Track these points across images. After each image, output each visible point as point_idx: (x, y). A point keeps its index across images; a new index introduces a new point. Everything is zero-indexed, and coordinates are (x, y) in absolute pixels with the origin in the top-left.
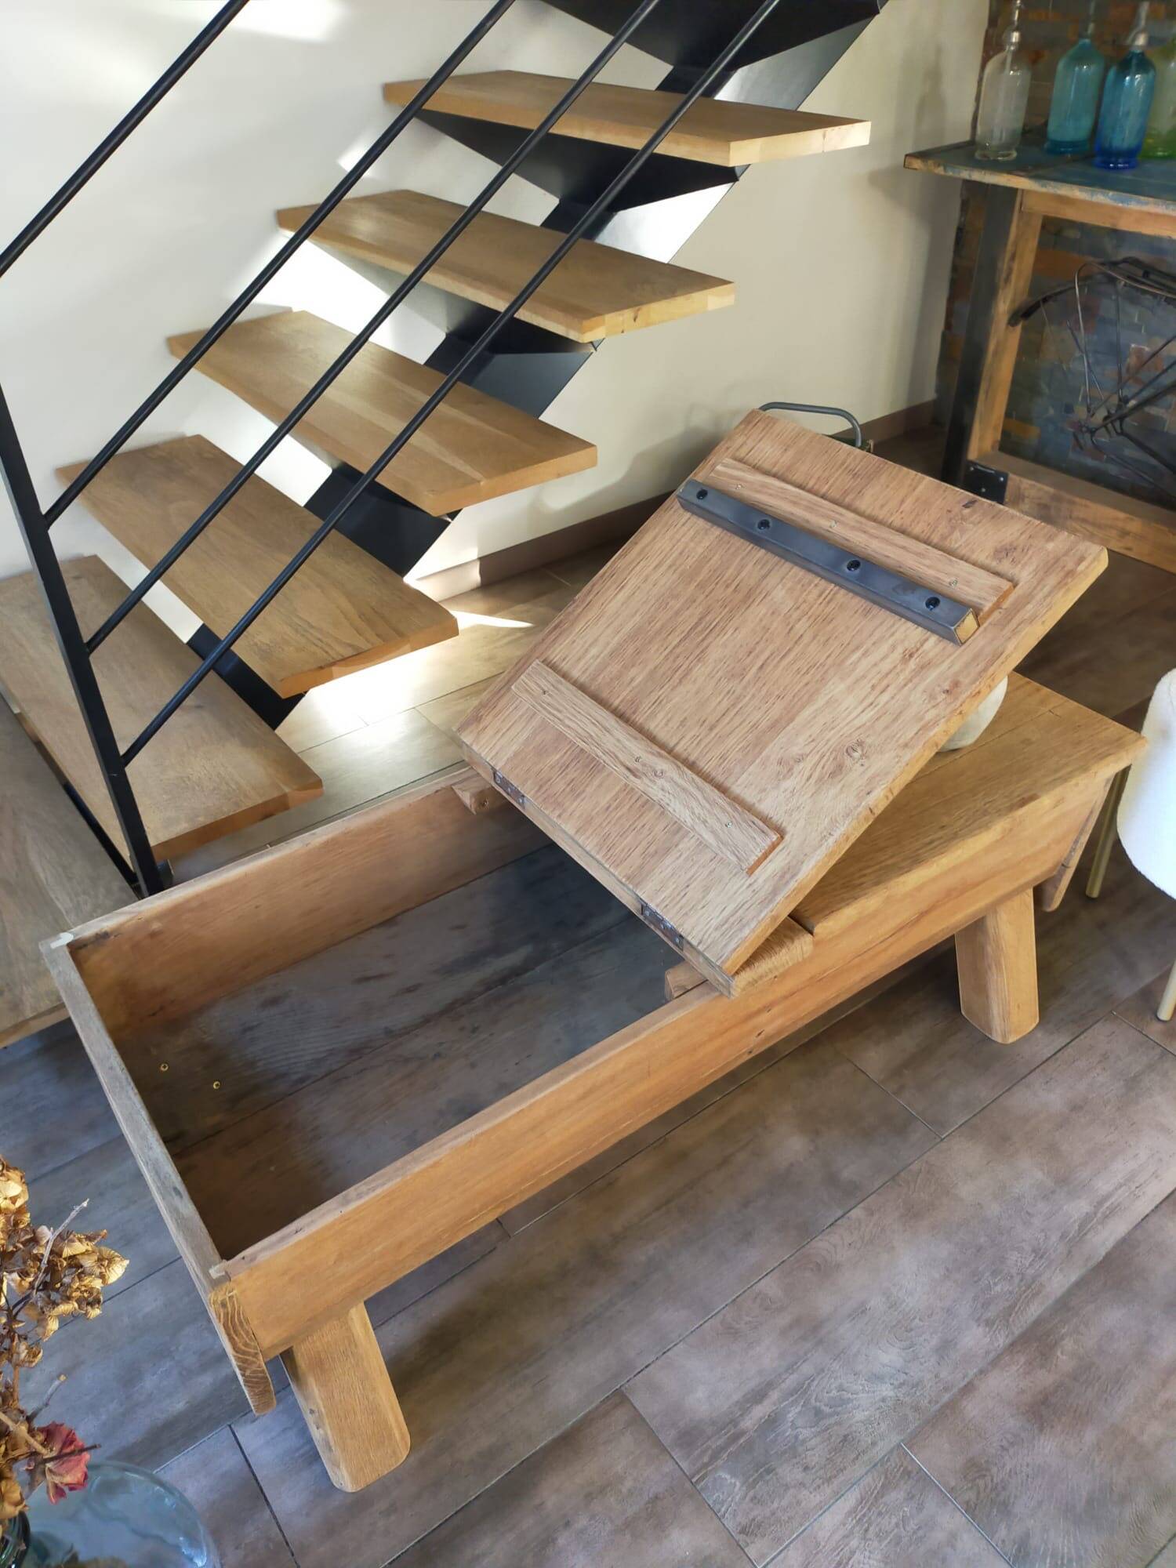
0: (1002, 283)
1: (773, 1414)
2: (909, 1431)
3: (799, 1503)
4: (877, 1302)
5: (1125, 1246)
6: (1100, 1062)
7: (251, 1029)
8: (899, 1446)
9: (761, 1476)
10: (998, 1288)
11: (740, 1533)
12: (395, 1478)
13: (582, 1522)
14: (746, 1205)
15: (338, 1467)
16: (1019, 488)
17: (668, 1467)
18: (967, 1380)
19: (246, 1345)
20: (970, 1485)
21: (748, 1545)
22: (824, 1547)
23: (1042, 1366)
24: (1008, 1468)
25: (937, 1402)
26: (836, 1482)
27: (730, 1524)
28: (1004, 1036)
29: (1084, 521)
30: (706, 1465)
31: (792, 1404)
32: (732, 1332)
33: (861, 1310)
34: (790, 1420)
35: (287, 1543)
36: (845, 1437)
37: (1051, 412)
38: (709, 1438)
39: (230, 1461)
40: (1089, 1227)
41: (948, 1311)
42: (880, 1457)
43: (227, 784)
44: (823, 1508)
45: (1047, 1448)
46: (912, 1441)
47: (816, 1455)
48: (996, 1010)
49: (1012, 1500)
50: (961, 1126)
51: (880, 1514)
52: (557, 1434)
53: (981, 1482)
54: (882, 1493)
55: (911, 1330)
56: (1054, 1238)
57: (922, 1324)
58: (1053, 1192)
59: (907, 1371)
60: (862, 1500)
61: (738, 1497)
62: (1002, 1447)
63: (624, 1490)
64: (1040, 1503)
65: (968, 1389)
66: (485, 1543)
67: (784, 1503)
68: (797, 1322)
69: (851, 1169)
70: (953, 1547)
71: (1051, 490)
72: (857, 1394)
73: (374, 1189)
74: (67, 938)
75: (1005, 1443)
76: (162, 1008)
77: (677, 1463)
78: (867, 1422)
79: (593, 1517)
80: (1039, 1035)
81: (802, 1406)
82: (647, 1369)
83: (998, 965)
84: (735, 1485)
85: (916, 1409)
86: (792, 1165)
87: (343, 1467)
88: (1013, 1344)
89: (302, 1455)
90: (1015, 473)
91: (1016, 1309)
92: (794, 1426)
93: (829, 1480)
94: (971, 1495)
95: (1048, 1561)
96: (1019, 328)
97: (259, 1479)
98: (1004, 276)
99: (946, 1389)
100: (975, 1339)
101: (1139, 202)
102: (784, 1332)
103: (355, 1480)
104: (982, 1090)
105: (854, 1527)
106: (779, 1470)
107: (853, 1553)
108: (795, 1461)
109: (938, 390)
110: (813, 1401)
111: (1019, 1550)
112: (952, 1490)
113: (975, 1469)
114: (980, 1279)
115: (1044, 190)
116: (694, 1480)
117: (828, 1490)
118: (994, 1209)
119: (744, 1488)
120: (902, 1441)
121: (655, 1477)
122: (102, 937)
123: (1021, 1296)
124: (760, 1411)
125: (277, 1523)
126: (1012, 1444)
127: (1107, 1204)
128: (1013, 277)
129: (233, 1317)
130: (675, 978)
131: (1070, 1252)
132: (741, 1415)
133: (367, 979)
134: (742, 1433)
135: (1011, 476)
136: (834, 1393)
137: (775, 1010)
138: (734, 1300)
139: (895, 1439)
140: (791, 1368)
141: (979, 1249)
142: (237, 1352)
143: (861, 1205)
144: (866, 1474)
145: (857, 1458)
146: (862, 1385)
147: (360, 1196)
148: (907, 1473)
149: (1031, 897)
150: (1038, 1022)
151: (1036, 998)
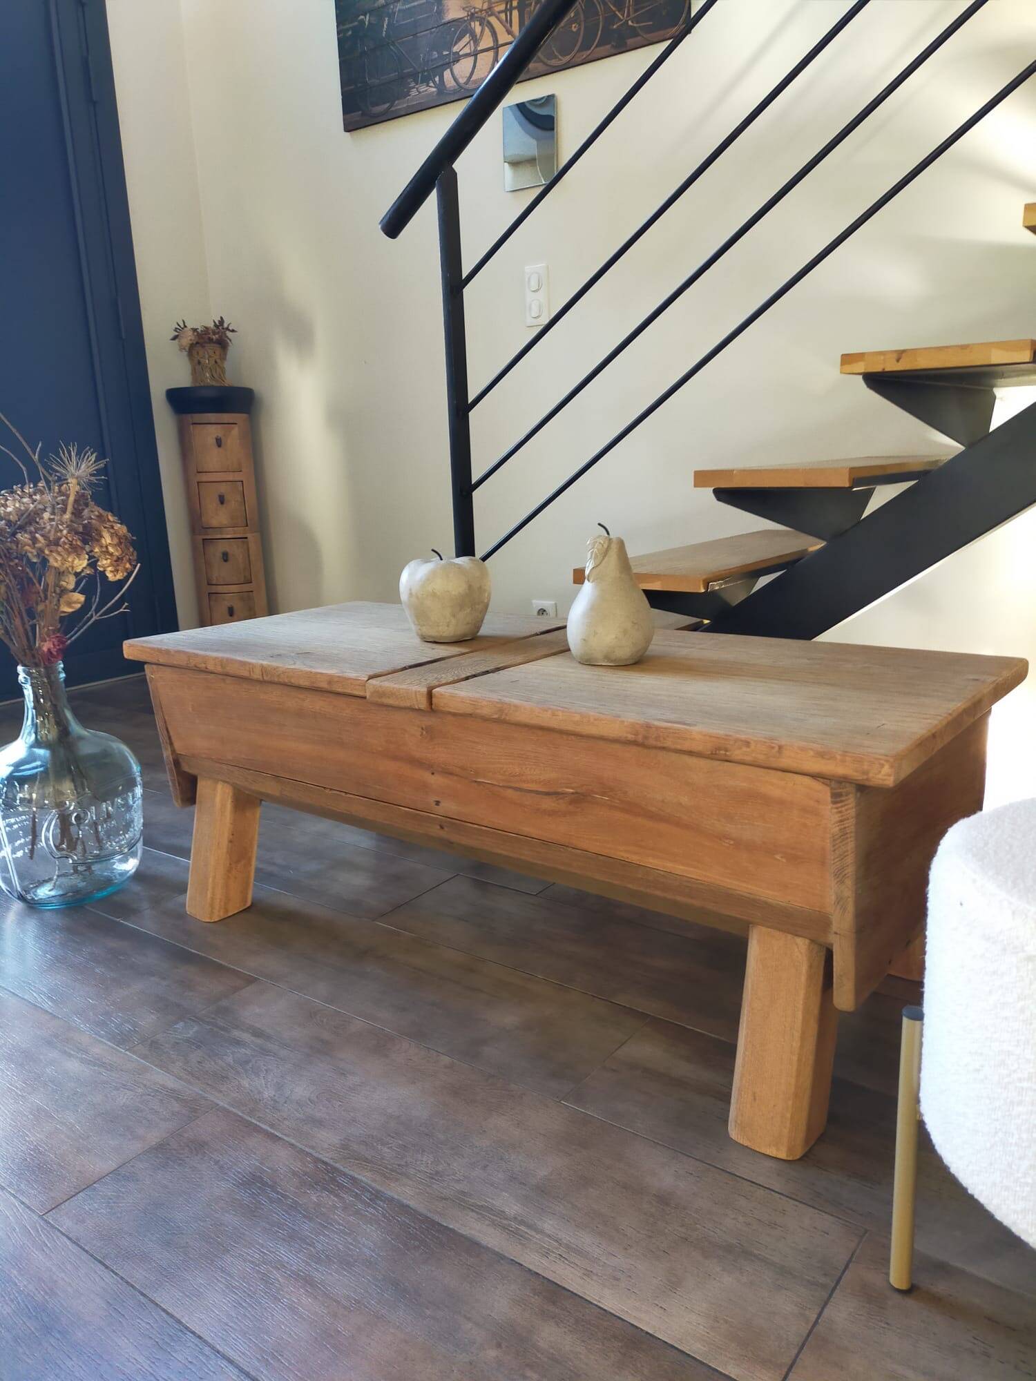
9: (194, 1044)
10: (385, 1150)
13: (165, 983)
17: (201, 1006)
18: (283, 1137)
20: (183, 1145)
23: (303, 1183)
24: (199, 1166)
25: (259, 1121)
26: (189, 1077)
27: (159, 1036)
30: (203, 1021)
31: (254, 1050)
32: (312, 1016)
33: (343, 1073)
34: (239, 1051)
36: (224, 1078)
38: (224, 1019)
50: (584, 1113)
52: (226, 964)
54: (179, 1100)
57: (337, 1106)
58: (523, 1184)
59: (288, 1102)
60: (173, 1090)
61: (178, 1037)
63: (185, 994)
65: (274, 1138)
67: (173, 1056)
68: (326, 1043)
72: (264, 1078)
77: (204, 1009)
78: (239, 1086)
81: (251, 1055)
82: (276, 987)
84: (188, 1034)
85: (253, 1111)
91: (363, 1163)
92: (233, 1053)
100: (326, 1139)
102: (315, 1038)
104: (646, 1124)
105: (152, 1089)
106: (199, 1051)
108: (206, 1057)
110: (257, 1059)
111: (125, 1176)
112: (180, 1135)
113: (198, 1147)
114: (393, 1138)
116: (192, 1018)
117: (183, 1074)
118: (482, 1142)
123: (380, 1166)
132: (242, 1029)
134: (228, 1032)
136: (264, 1068)
138: (341, 1012)
140: (284, 1045)
146: (273, 1081)
149: (801, 953)
150: (783, 1155)
151: (788, 1115)
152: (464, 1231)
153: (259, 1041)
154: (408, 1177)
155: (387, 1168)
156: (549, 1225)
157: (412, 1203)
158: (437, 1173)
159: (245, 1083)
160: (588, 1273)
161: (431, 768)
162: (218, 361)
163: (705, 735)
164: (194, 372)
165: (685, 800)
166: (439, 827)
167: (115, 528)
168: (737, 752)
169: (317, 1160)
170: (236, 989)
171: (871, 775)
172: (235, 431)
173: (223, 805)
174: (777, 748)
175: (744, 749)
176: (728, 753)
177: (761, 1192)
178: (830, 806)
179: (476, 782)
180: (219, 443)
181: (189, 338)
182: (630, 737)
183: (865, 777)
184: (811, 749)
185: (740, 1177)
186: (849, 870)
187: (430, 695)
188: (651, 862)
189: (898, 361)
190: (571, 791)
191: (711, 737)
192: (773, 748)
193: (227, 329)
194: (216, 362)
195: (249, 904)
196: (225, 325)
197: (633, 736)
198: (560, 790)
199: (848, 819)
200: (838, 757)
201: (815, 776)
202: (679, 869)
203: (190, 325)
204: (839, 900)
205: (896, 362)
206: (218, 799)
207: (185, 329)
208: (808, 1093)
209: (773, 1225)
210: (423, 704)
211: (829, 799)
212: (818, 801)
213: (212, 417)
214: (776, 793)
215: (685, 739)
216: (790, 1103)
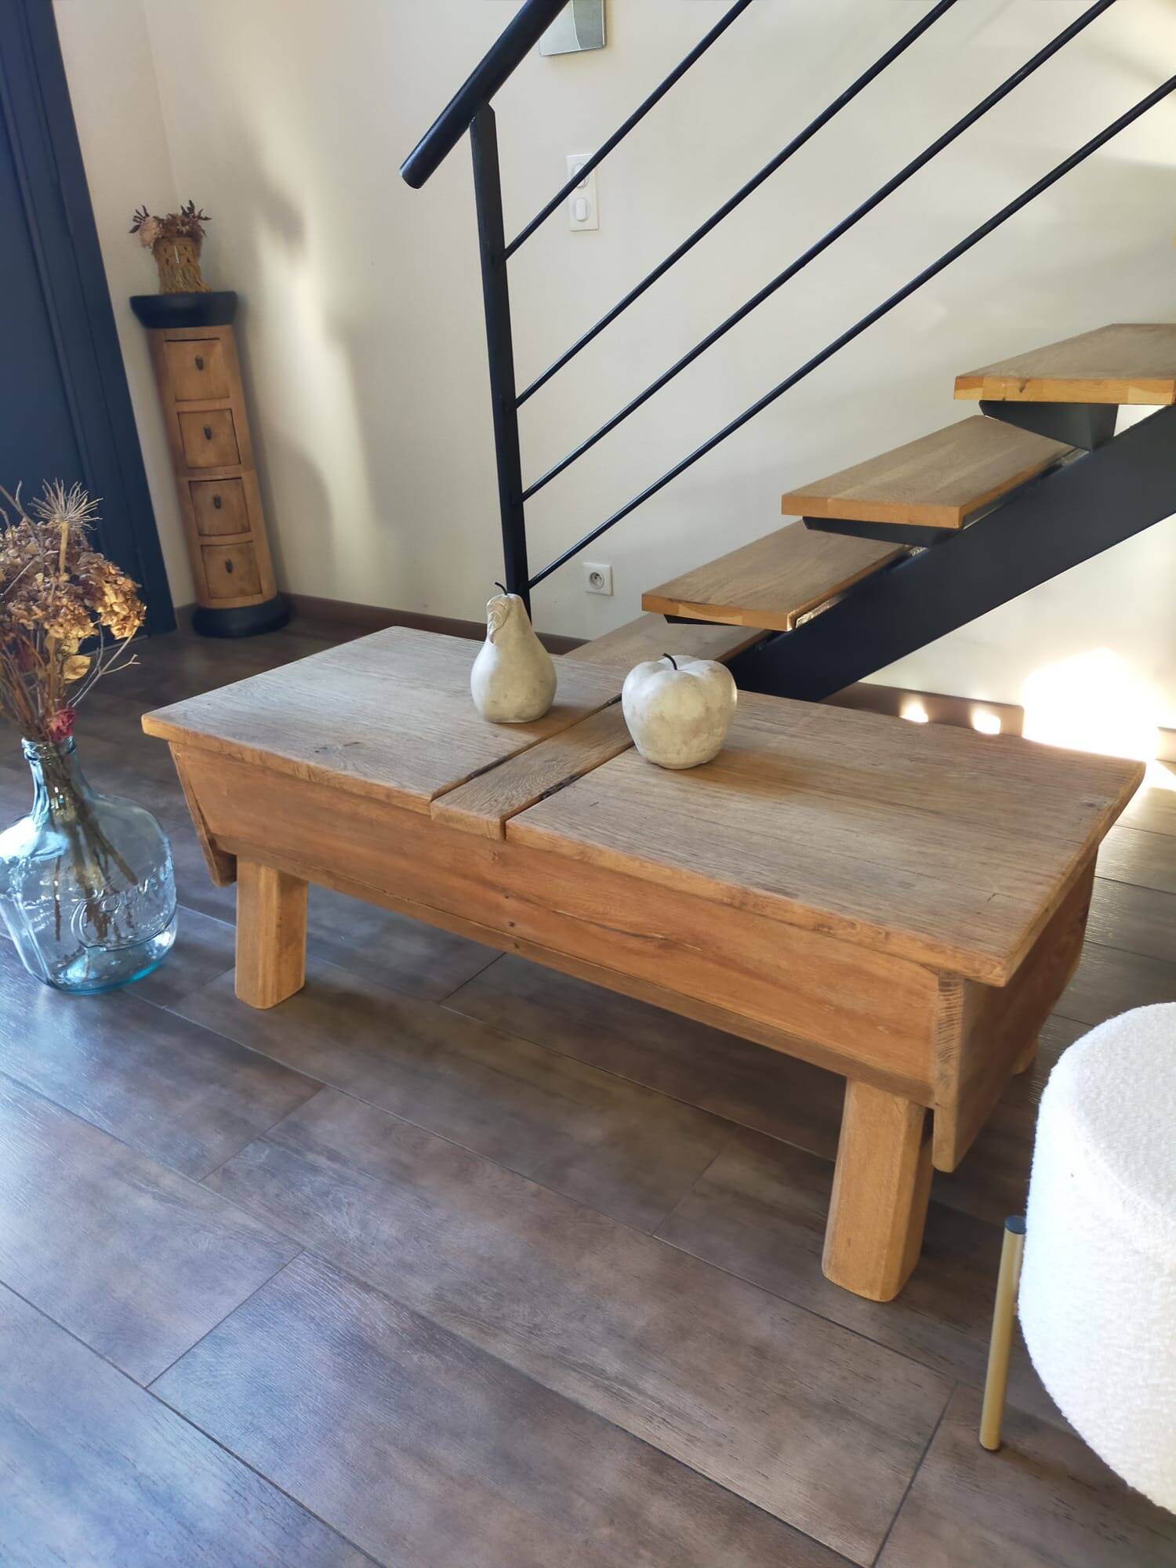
2: (319, 1252)
3: (250, 1196)
4: (439, 1214)
8: (305, 1248)
9: (269, 1172)
10: (481, 1300)
11: (225, 1169)
13: (226, 1092)
14: (513, 1114)
17: (270, 1123)
18: (376, 1287)
20: (275, 1299)
21: (216, 1174)
22: (217, 1216)
23: (401, 1341)
24: (295, 1325)
25: (349, 1268)
27: (230, 1163)
30: (273, 1141)
32: (386, 1131)
36: (306, 1214)
38: (296, 1139)
42: (294, 1238)
44: (246, 1209)
49: (266, 1330)
50: (676, 1249)
51: (246, 1244)
52: (287, 1066)
53: (279, 1306)
54: (263, 1243)
55: (417, 1241)
56: (558, 1341)
57: (425, 1247)
58: (620, 1336)
59: (375, 1244)
60: (255, 1231)
61: (251, 1163)
62: (314, 1317)
63: (250, 1106)
64: (265, 1351)
65: (367, 1288)
67: (249, 1188)
68: (406, 1167)
69: (581, 1174)
70: (221, 1293)
72: (347, 1214)
75: (319, 1321)
77: (273, 1126)
78: (323, 1225)
79: (230, 1096)
81: (330, 1184)
82: (345, 1095)
84: (260, 1159)
85: (341, 1255)
86: (568, 1135)
88: (420, 1317)
91: (461, 1316)
92: (311, 1181)
93: (271, 1211)
95: (214, 1360)
99: (363, 1272)
100: (418, 1286)
102: (394, 1161)
104: (739, 1259)
105: (233, 1230)
106: (275, 1181)
107: (213, 1233)
108: (283, 1188)
110: (336, 1190)
111: (221, 1338)
112: (270, 1287)
113: (291, 1302)
114: (487, 1285)
116: (261, 1137)
117: (262, 1211)
118: (578, 1289)
119: (258, 1164)
121: (262, 1118)
131: (547, 1357)
132: (317, 1151)
134: (302, 1155)
136: (345, 1201)
138: (416, 1127)
139: (311, 1245)
140: (361, 1171)
143: (541, 1187)
144: (278, 1232)
145: (291, 1224)
146: (357, 1218)
149: (901, 1113)
150: (877, 1298)
151: (883, 1263)
152: (569, 1394)
153: (336, 1166)
154: (507, 1332)
155: (484, 1321)
156: (650, 1384)
157: (513, 1363)
158: (535, 1325)
159: (328, 1219)
160: (692, 1439)
161: (505, 891)
162: (191, 259)
163: (808, 911)
164: (162, 273)
165: (784, 964)
166: (513, 946)
167: (119, 583)
168: (841, 932)
169: (415, 1315)
170: (303, 1100)
171: (982, 974)
172: (219, 348)
173: (269, 890)
174: (884, 935)
175: (849, 930)
176: (831, 931)
177: (855, 1339)
178: (937, 993)
179: (555, 912)
180: (200, 364)
181: (154, 231)
182: (726, 900)
183: (975, 975)
184: (921, 941)
185: (833, 1322)
186: (955, 1052)
187: (503, 827)
188: (746, 1012)
189: (1021, 391)
190: (660, 936)
191: (813, 912)
192: (880, 933)
193: (200, 217)
194: (188, 261)
195: (302, 984)
196: (196, 213)
197: (730, 900)
198: (649, 934)
199: (955, 1007)
200: (949, 952)
201: (924, 965)
202: (775, 1022)
203: (152, 213)
204: (943, 1076)
205: (1019, 392)
206: (262, 884)
207: (148, 218)
208: (902, 1243)
209: (867, 1378)
210: (496, 833)
211: (937, 987)
212: (925, 987)
213: (189, 332)
214: (882, 973)
215: (786, 911)
216: (885, 1251)
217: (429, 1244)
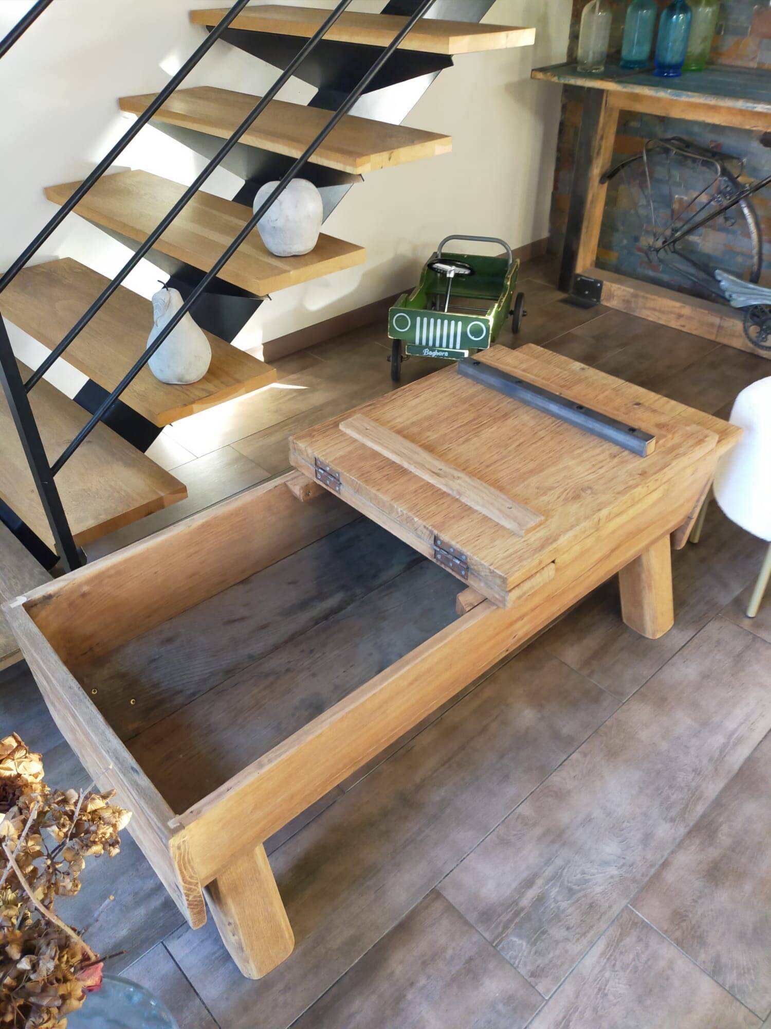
0: (595, 155)
1: (540, 894)
2: (632, 896)
3: (567, 952)
4: (598, 814)
5: (750, 762)
6: (716, 646)
7: (154, 660)
8: (627, 906)
9: (539, 937)
11: (530, 977)
12: (287, 966)
13: (422, 981)
14: (502, 757)
15: (248, 963)
16: (610, 291)
17: (476, 938)
18: (664, 858)
19: (191, 877)
20: (677, 927)
21: (537, 984)
22: (588, 979)
23: (711, 845)
24: (699, 913)
25: (647, 875)
26: (589, 935)
27: (523, 971)
28: (654, 634)
29: (654, 309)
30: (502, 933)
31: (553, 886)
32: (504, 842)
33: (588, 820)
34: (553, 897)
35: (215, 1021)
36: (591, 906)
37: (625, 242)
38: (500, 915)
39: (166, 967)
40: (726, 751)
41: (645, 814)
42: (615, 916)
43: (118, 492)
44: (583, 954)
45: (723, 897)
46: (635, 901)
47: (573, 919)
48: (648, 618)
49: (705, 934)
50: (634, 694)
51: (621, 953)
52: (396, 923)
53: (683, 924)
54: (620, 939)
55: (623, 830)
56: (705, 761)
57: (629, 825)
58: (699, 732)
59: (624, 857)
60: (608, 945)
61: (525, 954)
62: (693, 899)
63: (448, 957)
64: (724, 934)
65: (665, 864)
66: (356, 1005)
67: (557, 952)
68: (547, 832)
69: (568, 727)
70: (672, 969)
71: (632, 290)
73: (280, 755)
74: (22, 600)
75: (695, 897)
76: (91, 649)
77: (481, 934)
78: (604, 893)
79: (429, 977)
80: (674, 632)
81: (560, 887)
82: (451, 873)
83: (650, 586)
84: (522, 945)
85: (634, 881)
86: (528, 728)
87: (251, 961)
88: (690, 832)
89: (216, 958)
90: (607, 280)
91: (688, 809)
92: (556, 901)
93: (584, 934)
94: (678, 934)
95: (735, 971)
96: (606, 185)
97: (188, 977)
98: (596, 151)
99: (652, 866)
100: (665, 831)
101: (688, 96)
102: (539, 839)
103: (260, 970)
104: (644, 670)
105: (605, 964)
106: (551, 932)
107: (607, 981)
108: (560, 924)
109: (551, 231)
110: (566, 883)
111: (715, 967)
112: (666, 932)
113: (679, 916)
114: (661, 792)
115: (625, 90)
116: (494, 944)
117: (585, 941)
118: (664, 746)
119: (529, 946)
120: (629, 903)
121: (466, 945)
122: (48, 598)
123: (690, 801)
124: (532, 894)
125: (206, 1007)
126: (700, 897)
127: (735, 736)
128: (602, 151)
129: (184, 857)
130: (464, 598)
131: (716, 769)
132: (519, 897)
133: (234, 621)
134: (522, 909)
135: (605, 282)
136: (579, 876)
137: (525, 619)
138: (503, 821)
139: (624, 902)
140: (548, 862)
141: (658, 773)
142: (185, 883)
143: (577, 751)
144: (608, 927)
145: (600, 918)
146: (597, 869)
147: (270, 761)
148: (635, 924)
217: (626, 821)
